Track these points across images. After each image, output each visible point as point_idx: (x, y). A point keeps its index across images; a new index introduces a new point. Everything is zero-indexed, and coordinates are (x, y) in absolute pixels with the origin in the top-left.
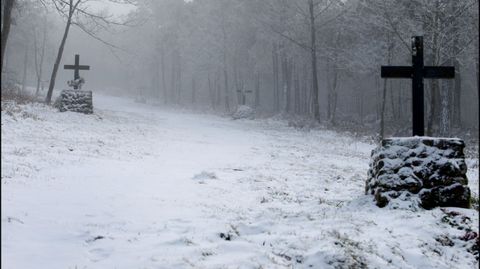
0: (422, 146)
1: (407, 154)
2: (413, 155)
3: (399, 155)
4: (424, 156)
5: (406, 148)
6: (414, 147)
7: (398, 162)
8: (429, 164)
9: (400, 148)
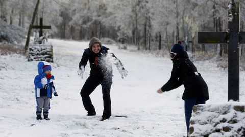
0: (232, 112)
1: (217, 120)
2: (224, 121)
3: (209, 121)
4: (235, 122)
5: (217, 114)
6: (225, 113)
7: (208, 128)
8: (239, 130)
9: (210, 114)
